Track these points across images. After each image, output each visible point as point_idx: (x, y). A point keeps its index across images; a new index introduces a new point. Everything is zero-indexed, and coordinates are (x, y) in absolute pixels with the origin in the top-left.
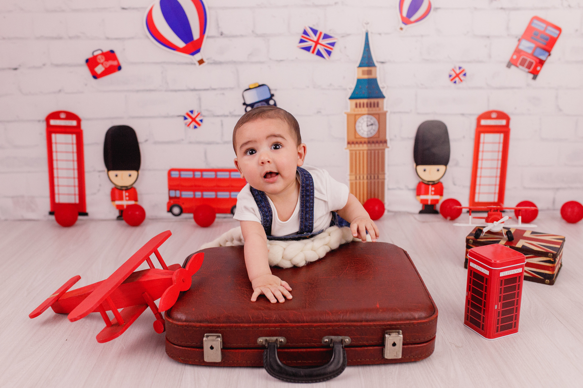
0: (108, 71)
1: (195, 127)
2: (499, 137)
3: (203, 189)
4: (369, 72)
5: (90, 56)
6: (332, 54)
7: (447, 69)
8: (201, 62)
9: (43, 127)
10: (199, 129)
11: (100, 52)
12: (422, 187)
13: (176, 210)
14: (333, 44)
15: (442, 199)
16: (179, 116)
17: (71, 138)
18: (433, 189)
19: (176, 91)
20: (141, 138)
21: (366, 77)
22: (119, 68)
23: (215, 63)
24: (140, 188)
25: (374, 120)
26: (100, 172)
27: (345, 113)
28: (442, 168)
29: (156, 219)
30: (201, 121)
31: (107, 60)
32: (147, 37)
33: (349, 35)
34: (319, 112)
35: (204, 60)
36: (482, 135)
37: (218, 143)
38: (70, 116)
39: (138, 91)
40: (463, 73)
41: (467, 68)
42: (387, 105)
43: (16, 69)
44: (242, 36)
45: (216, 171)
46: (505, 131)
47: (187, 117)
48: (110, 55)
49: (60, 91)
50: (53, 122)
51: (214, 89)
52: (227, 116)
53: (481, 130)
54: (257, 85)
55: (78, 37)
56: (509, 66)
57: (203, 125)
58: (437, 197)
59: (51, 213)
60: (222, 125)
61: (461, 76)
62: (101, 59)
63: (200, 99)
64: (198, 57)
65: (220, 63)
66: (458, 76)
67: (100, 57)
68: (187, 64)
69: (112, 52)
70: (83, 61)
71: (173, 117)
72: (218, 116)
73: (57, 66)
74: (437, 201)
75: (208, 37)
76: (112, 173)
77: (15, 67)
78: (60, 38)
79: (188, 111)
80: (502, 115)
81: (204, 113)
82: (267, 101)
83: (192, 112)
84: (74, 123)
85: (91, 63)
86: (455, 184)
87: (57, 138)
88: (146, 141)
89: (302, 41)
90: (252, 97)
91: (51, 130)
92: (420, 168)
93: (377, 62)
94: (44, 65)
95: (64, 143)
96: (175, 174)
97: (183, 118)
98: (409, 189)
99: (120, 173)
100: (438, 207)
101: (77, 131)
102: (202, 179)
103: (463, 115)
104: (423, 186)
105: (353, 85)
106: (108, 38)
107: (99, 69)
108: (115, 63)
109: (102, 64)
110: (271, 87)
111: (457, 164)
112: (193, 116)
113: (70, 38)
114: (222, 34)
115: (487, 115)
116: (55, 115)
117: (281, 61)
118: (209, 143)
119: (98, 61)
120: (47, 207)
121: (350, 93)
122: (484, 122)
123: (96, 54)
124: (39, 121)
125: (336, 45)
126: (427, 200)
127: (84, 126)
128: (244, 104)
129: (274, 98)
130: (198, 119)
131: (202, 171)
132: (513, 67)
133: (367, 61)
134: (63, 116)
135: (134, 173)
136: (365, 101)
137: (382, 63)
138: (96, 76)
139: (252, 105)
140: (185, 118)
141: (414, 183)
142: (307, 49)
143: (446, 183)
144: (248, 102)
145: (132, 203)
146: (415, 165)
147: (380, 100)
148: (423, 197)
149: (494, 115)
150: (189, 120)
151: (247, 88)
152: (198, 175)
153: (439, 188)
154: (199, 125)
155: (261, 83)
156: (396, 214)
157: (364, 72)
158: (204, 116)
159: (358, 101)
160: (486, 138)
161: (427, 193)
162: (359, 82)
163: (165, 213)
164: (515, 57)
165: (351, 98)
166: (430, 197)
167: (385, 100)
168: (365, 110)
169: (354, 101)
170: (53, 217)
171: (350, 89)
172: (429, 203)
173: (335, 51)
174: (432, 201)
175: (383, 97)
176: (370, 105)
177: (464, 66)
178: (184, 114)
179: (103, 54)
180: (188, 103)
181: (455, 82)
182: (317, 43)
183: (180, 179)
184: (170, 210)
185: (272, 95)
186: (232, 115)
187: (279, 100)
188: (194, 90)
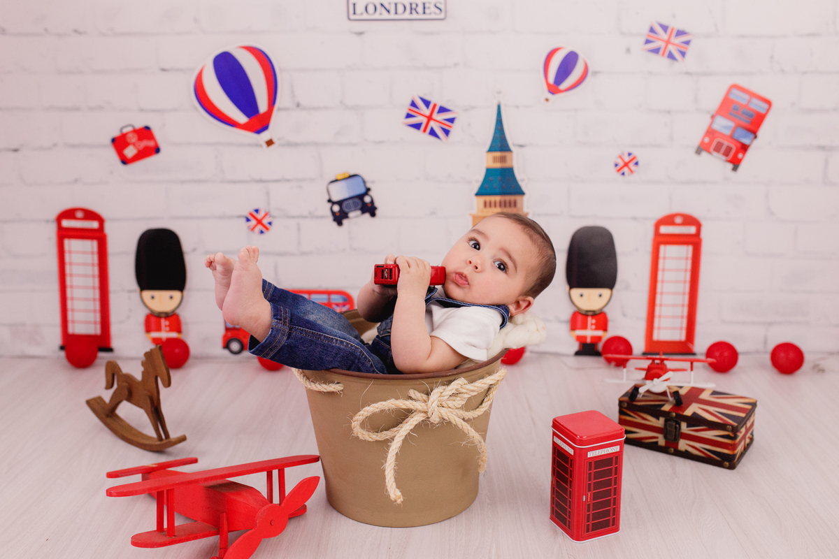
0: (143, 154)
1: (262, 232)
2: (687, 251)
4: (503, 159)
5: (116, 134)
6: (451, 134)
7: (612, 156)
8: (270, 143)
9: (52, 230)
10: (267, 235)
11: (130, 129)
12: (578, 319)
13: (235, 346)
14: (452, 120)
15: (606, 336)
16: (239, 217)
17: (92, 245)
18: (594, 321)
19: (234, 182)
20: (186, 245)
21: (498, 165)
22: (157, 150)
23: (289, 144)
24: (184, 315)
26: (130, 291)
27: (470, 215)
28: (606, 292)
29: (205, 358)
30: (270, 223)
31: (140, 139)
32: (195, 108)
33: (473, 108)
34: (433, 213)
35: (274, 140)
36: (662, 248)
37: (292, 255)
38: (90, 215)
39: (182, 182)
40: (635, 161)
41: (640, 154)
42: (528, 204)
43: (16, 150)
44: (326, 108)
46: (694, 242)
47: (250, 217)
48: (145, 133)
49: (76, 181)
50: (66, 223)
51: (288, 181)
52: (304, 217)
53: (660, 240)
54: (347, 175)
55: (101, 108)
56: (698, 152)
57: (273, 229)
58: (599, 333)
59: (62, 348)
60: (299, 229)
61: (631, 165)
62: (133, 138)
63: (268, 194)
64: (265, 136)
65: (296, 145)
66: (627, 165)
67: (130, 135)
68: (250, 145)
69: (147, 129)
70: (108, 141)
71: (230, 217)
72: (293, 217)
73: (73, 146)
74: (599, 338)
75: (279, 109)
76: (147, 294)
77: (15, 147)
78: (77, 109)
79: (251, 209)
80: (689, 220)
81: (273, 213)
82: (361, 197)
83: (257, 211)
84: (94, 225)
85: (119, 143)
86: (624, 315)
87: (72, 245)
88: (194, 250)
89: (409, 116)
90: (340, 192)
91: (64, 234)
92: (576, 292)
93: (514, 145)
94: (55, 145)
95: (81, 252)
97: (244, 220)
98: (561, 322)
99: (157, 293)
100: (600, 346)
101: (99, 236)
103: (635, 219)
104: (580, 318)
105: (480, 177)
106: (142, 110)
107: (130, 152)
108: (151, 144)
109: (134, 144)
110: (367, 178)
111: (627, 288)
112: (259, 216)
113: (91, 109)
114: (298, 105)
115: (669, 220)
116: (69, 214)
117: (381, 142)
118: (281, 254)
119: (129, 140)
120: (56, 339)
121: (476, 188)
122: (664, 230)
123: (125, 131)
124: (47, 221)
125: (456, 122)
126: (585, 337)
127: (108, 229)
128: (330, 201)
129: (371, 193)
130: (265, 221)
132: (704, 154)
133: (500, 143)
134: (79, 215)
135: (176, 294)
136: (498, 198)
137: (521, 146)
138: (125, 161)
139: (340, 203)
140: (248, 220)
141: (566, 313)
142: (417, 126)
143: (611, 313)
144: (335, 199)
145: (174, 335)
146: (567, 287)
147: (518, 198)
148: (580, 333)
149: (678, 220)
150: (253, 222)
151: (333, 179)
153: (601, 319)
154: (267, 229)
155: (352, 173)
156: (542, 356)
157: (495, 160)
158: (274, 217)
159: (488, 198)
160: (667, 251)
161: (585, 327)
162: (490, 172)
163: (218, 350)
164: (707, 140)
165: (478, 194)
166: (590, 333)
167: (525, 198)
169: (482, 199)
170: (63, 354)
171: (477, 181)
172: (589, 341)
173: (455, 129)
174: (593, 338)
175: (522, 193)
176: (503, 204)
177: (635, 152)
178: (246, 213)
179: (135, 131)
180: (252, 199)
181: (623, 174)
182: (430, 118)
184: (226, 346)
185: (368, 190)
186: (312, 216)
187: (378, 196)
188: (260, 181)
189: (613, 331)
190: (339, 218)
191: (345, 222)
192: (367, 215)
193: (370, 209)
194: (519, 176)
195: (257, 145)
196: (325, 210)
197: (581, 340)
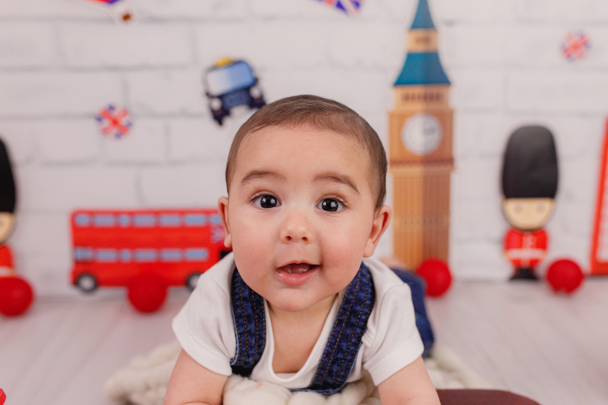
1: (118, 136)
3: (133, 245)
4: (426, 40)
6: (362, 7)
7: (559, 36)
8: (127, 17)
10: (125, 139)
12: (513, 238)
13: (87, 283)
16: (87, 115)
19: (80, 70)
21: (419, 48)
23: (153, 20)
25: (433, 123)
27: (385, 111)
28: (545, 204)
30: (129, 124)
35: (133, 13)
37: (159, 164)
39: (10, 70)
40: (586, 44)
41: (595, 36)
45: (157, 213)
47: (103, 117)
51: (152, 68)
52: (175, 116)
54: (229, 61)
57: (133, 131)
58: (537, 254)
60: (167, 133)
63: (125, 87)
64: (120, 7)
65: (162, 20)
66: (576, 48)
68: (100, 21)
71: (78, 117)
72: (160, 116)
79: (104, 106)
81: (134, 110)
82: (247, 89)
83: (111, 108)
90: (221, 83)
92: (513, 205)
96: (83, 221)
97: (95, 120)
98: (490, 241)
102: (132, 229)
103: (584, 114)
105: (395, 64)
110: (254, 64)
111: (573, 199)
112: (115, 115)
118: (145, 164)
121: (393, 75)
126: (520, 260)
128: (207, 94)
129: (260, 84)
130: (123, 122)
131: (131, 214)
133: (423, 20)
137: (451, 23)
139: (221, 97)
140: (100, 120)
141: (499, 230)
143: (552, 231)
144: (215, 91)
147: (443, 89)
148: (517, 254)
150: (107, 123)
151: (212, 65)
152: (125, 221)
153: (541, 238)
154: (126, 131)
155: (236, 58)
156: (471, 282)
157: (418, 40)
158: (135, 116)
159: (410, 89)
161: (520, 246)
162: (411, 58)
163: (63, 286)
165: (396, 84)
166: (526, 254)
167: (453, 89)
168: (418, 106)
169: (402, 90)
171: (395, 68)
176: (427, 98)
178: (97, 111)
180: (103, 92)
183: (92, 229)
184: (76, 281)
185: (256, 80)
186: (185, 114)
187: (269, 88)
188: (114, 69)
190: (220, 116)
191: (227, 121)
193: (258, 104)
194: (447, 61)
195: (110, 20)
196: (202, 106)
197: (517, 263)
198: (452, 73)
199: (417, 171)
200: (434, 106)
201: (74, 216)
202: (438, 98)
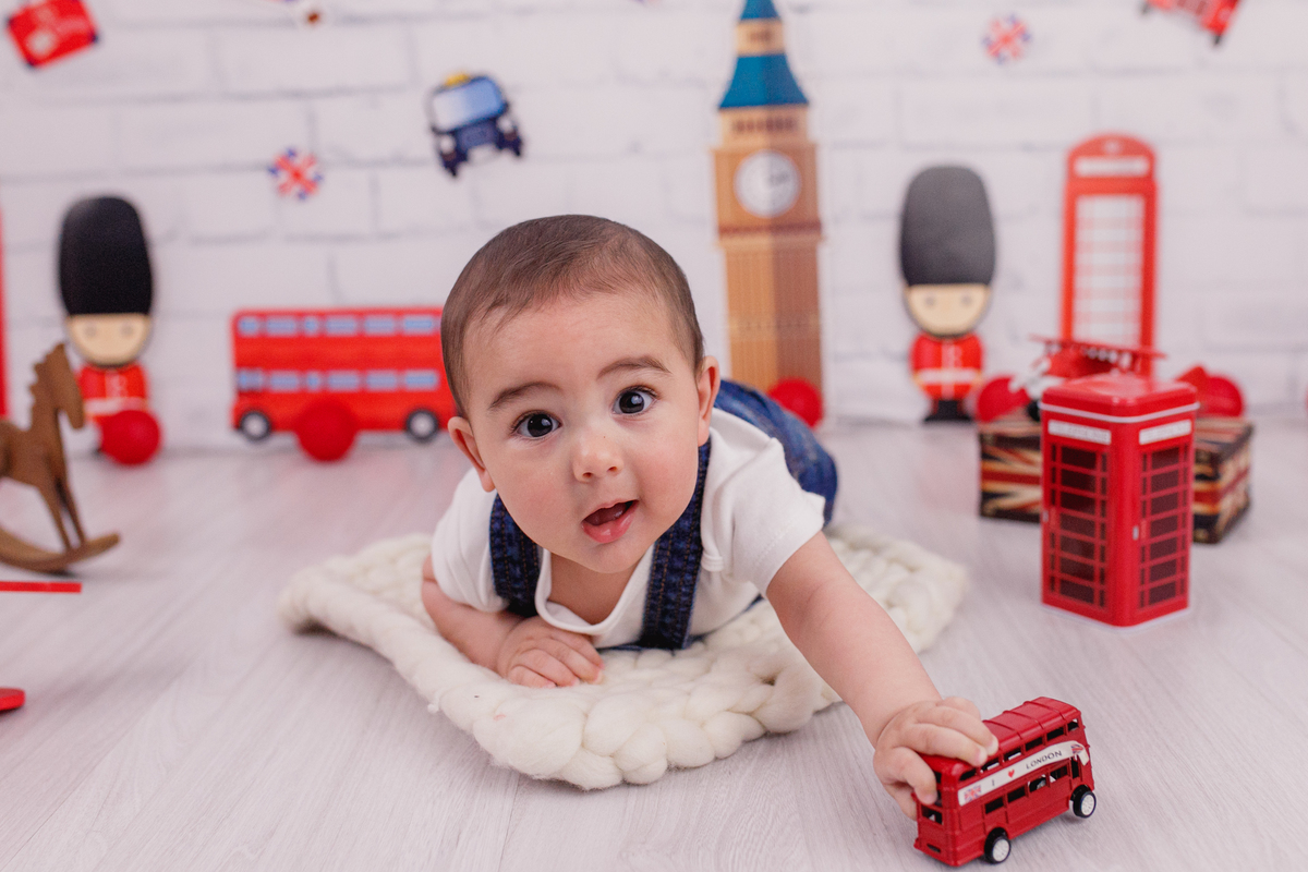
1: (302, 196)
2: (1130, 208)
3: (326, 365)
4: (766, 36)
5: (15, 9)
7: (977, 22)
8: (313, 18)
10: (312, 201)
12: (926, 350)
13: (255, 425)
15: (979, 381)
16: (255, 166)
18: (956, 353)
19: (246, 97)
20: (153, 227)
21: (756, 49)
22: (89, 38)
23: (352, 20)
24: (157, 368)
25: (784, 166)
26: (47, 322)
27: (709, 149)
28: (976, 293)
29: (198, 452)
30: (318, 178)
31: (61, 16)
34: (635, 148)
35: (323, 12)
36: (1083, 202)
37: (363, 240)
39: (146, 101)
40: (1023, 34)
41: (1034, 19)
42: (820, 122)
45: (361, 314)
46: (1145, 189)
47: (279, 167)
51: (352, 92)
52: (384, 164)
53: (1078, 189)
54: (466, 76)
57: (324, 188)
58: (966, 376)
60: (375, 190)
62: (46, 16)
63: (312, 121)
65: (366, 20)
66: (1007, 41)
67: (41, 11)
68: (272, 24)
71: (241, 170)
72: (363, 164)
74: (967, 387)
79: (280, 150)
80: (1133, 147)
81: (325, 157)
82: (492, 120)
83: (292, 153)
85: (20, 26)
88: (171, 235)
90: (453, 111)
92: (920, 295)
96: (251, 328)
97: (267, 172)
98: (891, 357)
100: (971, 404)
102: (323, 339)
103: (1028, 147)
104: (928, 349)
105: (720, 75)
107: (42, 42)
108: (80, 25)
109: (49, 27)
110: (503, 84)
111: (1019, 285)
112: (297, 164)
115: (1093, 148)
117: (528, 10)
118: (342, 239)
119: (38, 21)
122: (1087, 167)
126: (941, 386)
128: (433, 129)
129: (512, 111)
130: (309, 174)
131: (322, 315)
132: (1157, 14)
133: (762, 5)
135: (136, 323)
137: (802, 9)
138: (33, 61)
139: (454, 133)
140: (275, 173)
143: (989, 338)
144: (444, 124)
145: (133, 403)
146: (902, 285)
147: (796, 112)
148: (931, 376)
149: (1111, 147)
150: (285, 176)
151: (439, 83)
152: (312, 327)
153: (970, 349)
154: (312, 189)
155: (474, 73)
157: (754, 37)
158: (326, 165)
159: (744, 114)
160: (1093, 208)
161: (937, 363)
162: (743, 64)
163: (220, 432)
165: (723, 106)
166: (950, 376)
167: (812, 111)
168: (759, 140)
169: (731, 115)
171: (719, 82)
172: (948, 391)
174: (955, 386)
175: (803, 101)
176: (772, 126)
177: (1024, 15)
178: (269, 159)
180: (277, 131)
181: (1002, 60)
183: (263, 340)
184: (239, 424)
185: (506, 105)
186: (400, 161)
187: (526, 117)
188: (297, 95)
189: (993, 368)
190: (453, 162)
191: (466, 171)
192: (506, 158)
193: (511, 143)
194: (800, 67)
195: (288, 23)
196: (425, 148)
197: (933, 391)
198: (809, 87)
199: (763, 242)
200: (784, 139)
201: (237, 319)
202: (787, 126)
